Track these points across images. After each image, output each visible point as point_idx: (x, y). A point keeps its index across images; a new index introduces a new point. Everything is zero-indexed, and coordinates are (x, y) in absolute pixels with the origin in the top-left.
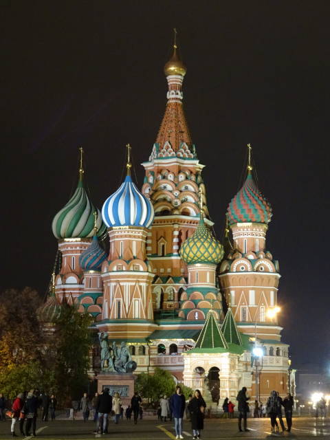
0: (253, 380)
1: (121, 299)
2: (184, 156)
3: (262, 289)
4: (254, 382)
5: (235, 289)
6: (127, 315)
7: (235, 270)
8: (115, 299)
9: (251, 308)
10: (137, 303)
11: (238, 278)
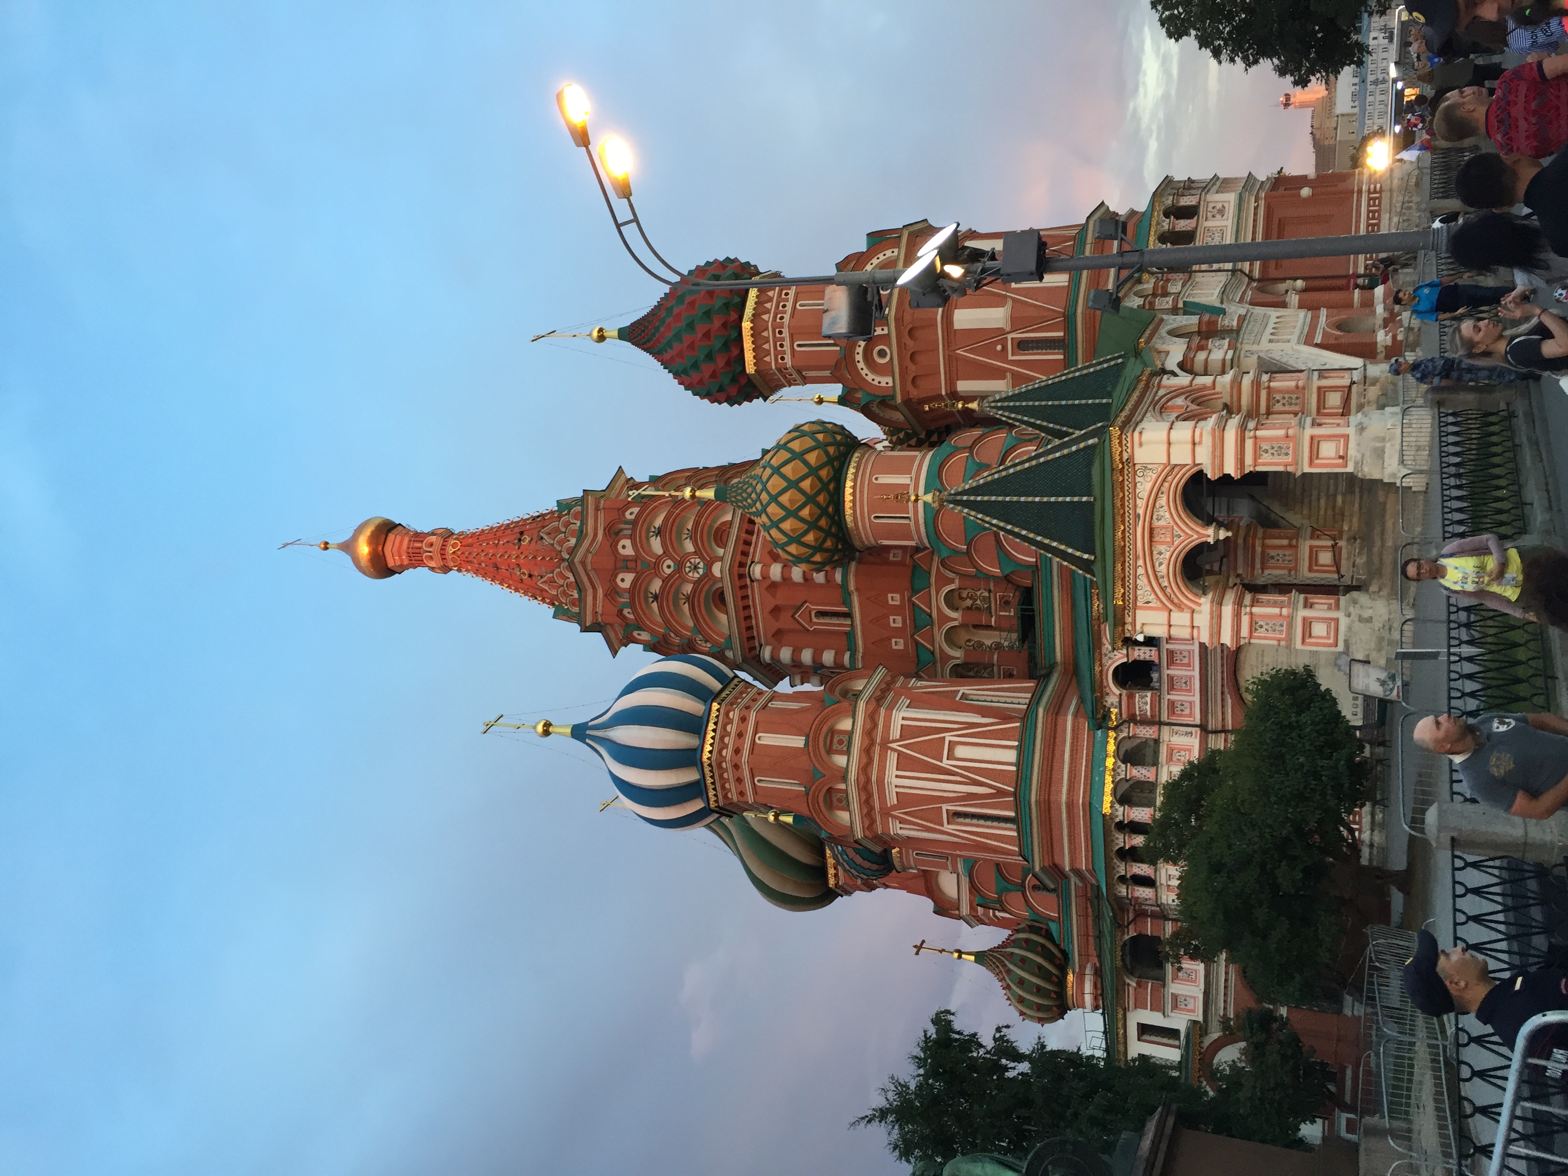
0: (1283, 305)
1: (945, 807)
4: (1294, 299)
5: (951, 382)
6: (1000, 793)
7: (885, 381)
8: (947, 827)
9: (1016, 322)
10: (961, 751)
11: (913, 369)
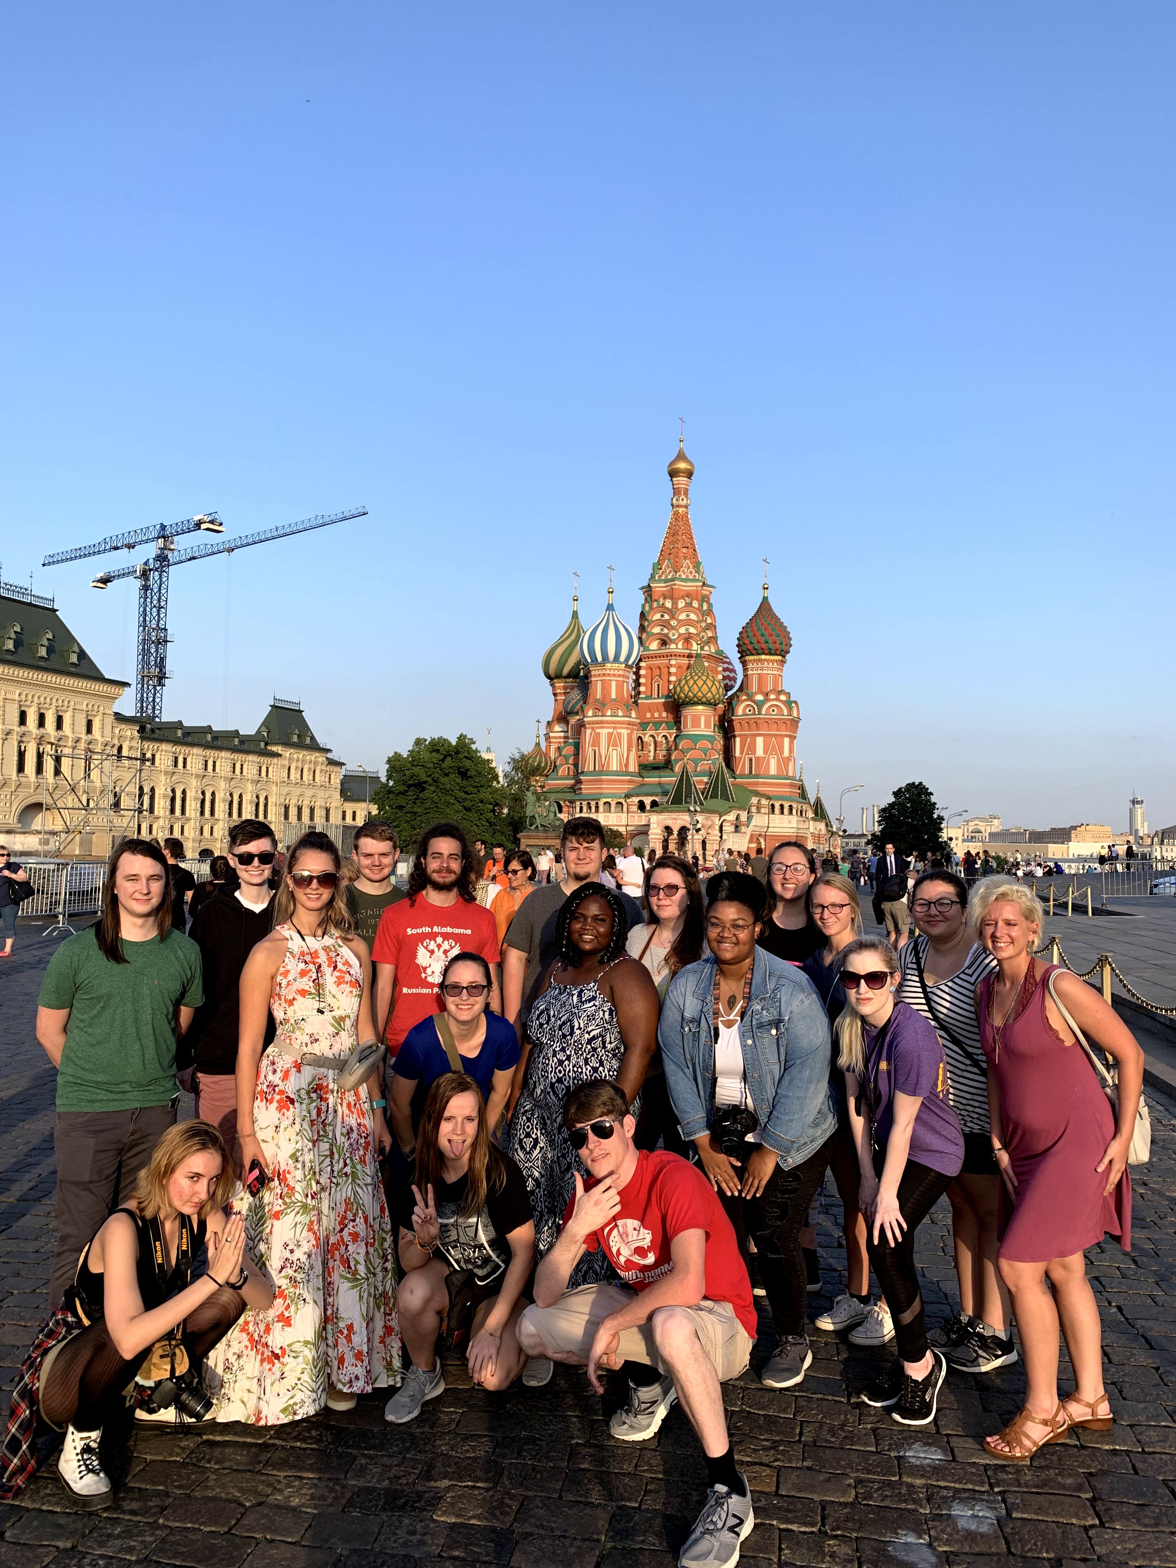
1: (597, 748)
2: (687, 576)
3: (775, 735)
5: (739, 735)
6: (603, 766)
7: (740, 712)
8: (590, 749)
9: (758, 759)
10: (615, 752)
11: (743, 723)
